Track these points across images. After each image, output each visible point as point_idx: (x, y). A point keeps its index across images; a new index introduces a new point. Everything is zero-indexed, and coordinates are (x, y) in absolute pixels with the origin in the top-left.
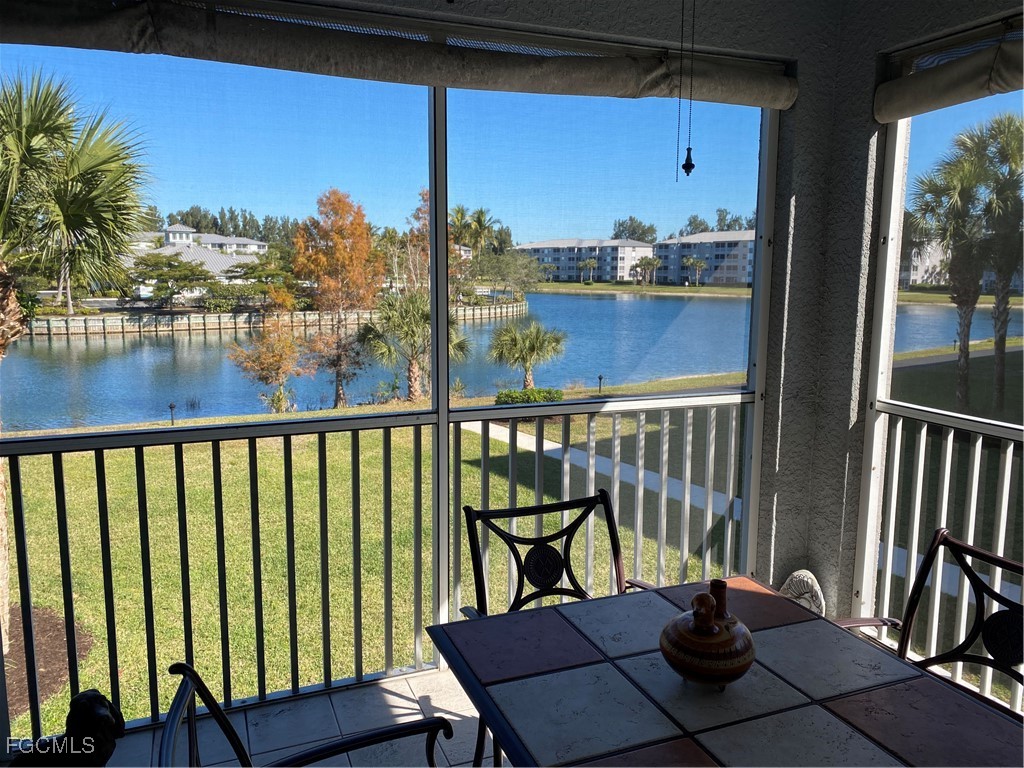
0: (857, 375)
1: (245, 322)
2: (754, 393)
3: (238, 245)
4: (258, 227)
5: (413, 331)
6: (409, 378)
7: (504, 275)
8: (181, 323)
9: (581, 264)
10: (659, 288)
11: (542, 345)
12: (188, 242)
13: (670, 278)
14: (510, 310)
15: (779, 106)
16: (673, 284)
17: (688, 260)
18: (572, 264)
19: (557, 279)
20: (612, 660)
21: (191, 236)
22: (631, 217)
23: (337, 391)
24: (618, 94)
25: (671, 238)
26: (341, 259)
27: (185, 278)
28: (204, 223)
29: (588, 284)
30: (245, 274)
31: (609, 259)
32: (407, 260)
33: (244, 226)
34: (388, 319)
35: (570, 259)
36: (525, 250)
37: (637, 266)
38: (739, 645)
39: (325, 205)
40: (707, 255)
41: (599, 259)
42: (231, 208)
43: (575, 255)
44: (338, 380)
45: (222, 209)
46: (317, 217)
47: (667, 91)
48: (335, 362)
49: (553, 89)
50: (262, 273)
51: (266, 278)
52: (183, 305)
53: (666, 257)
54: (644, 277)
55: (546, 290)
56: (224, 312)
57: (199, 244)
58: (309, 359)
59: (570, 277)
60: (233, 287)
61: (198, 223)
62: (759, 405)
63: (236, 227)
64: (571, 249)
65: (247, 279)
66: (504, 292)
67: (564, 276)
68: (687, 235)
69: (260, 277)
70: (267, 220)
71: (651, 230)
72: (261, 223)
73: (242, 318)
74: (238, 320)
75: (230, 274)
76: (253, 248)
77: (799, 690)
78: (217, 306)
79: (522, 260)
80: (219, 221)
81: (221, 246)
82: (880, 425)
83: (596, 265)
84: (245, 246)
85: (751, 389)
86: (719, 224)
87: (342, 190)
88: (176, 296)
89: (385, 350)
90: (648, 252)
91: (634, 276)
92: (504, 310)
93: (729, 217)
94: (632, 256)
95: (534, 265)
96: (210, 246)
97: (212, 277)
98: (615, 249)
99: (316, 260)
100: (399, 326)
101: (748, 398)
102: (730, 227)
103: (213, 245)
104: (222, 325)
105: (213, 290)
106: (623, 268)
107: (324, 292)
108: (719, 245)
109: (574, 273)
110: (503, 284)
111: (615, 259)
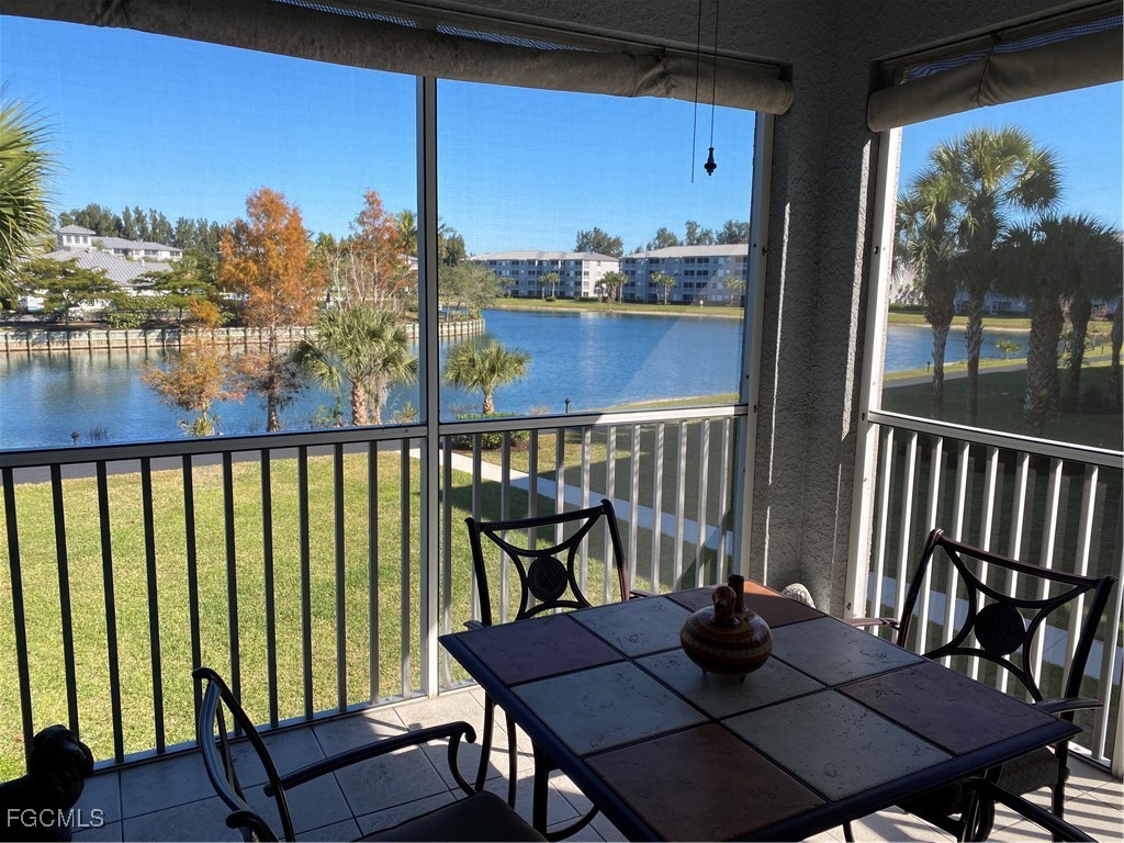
0: (849, 385)
1: (157, 340)
2: (747, 405)
3: (147, 251)
4: (170, 230)
5: (358, 350)
6: (353, 403)
7: (457, 289)
8: (80, 340)
9: (542, 278)
10: (625, 306)
11: (503, 366)
12: (85, 246)
13: (637, 295)
14: (465, 327)
15: (774, 111)
16: (640, 302)
17: (656, 276)
18: (533, 278)
19: (516, 295)
20: (632, 659)
21: (89, 239)
22: (595, 228)
23: (270, 417)
24: (615, 92)
25: (638, 251)
26: (274, 268)
27: (84, 288)
28: (104, 225)
29: (550, 300)
30: (157, 285)
31: (572, 274)
32: (349, 270)
33: (154, 229)
34: (329, 336)
35: (530, 272)
36: (480, 262)
37: (602, 281)
38: (757, 636)
39: (255, 206)
40: (676, 272)
41: (562, 273)
42: (137, 208)
43: (536, 268)
44: (270, 406)
45: (127, 209)
46: (245, 218)
47: (664, 91)
48: (267, 385)
49: (549, 84)
50: (177, 283)
51: (182, 290)
52: (81, 319)
53: (633, 273)
54: (610, 294)
55: (504, 306)
56: (132, 327)
57: (100, 248)
58: (236, 382)
59: (530, 292)
60: (142, 299)
61: (97, 225)
62: (752, 416)
63: (144, 230)
64: (531, 262)
65: (159, 290)
66: (457, 308)
67: (523, 291)
68: (655, 248)
69: (175, 288)
70: (181, 222)
71: (617, 243)
72: (174, 225)
73: (153, 335)
74: (149, 337)
75: (139, 285)
76: (165, 255)
77: (814, 678)
78: (122, 321)
79: (478, 273)
80: (123, 222)
81: (126, 252)
82: (872, 436)
83: (558, 280)
84: (155, 252)
85: (744, 401)
86: (689, 238)
87: (276, 189)
88: (72, 309)
89: (325, 370)
90: (613, 267)
91: (599, 292)
92: (458, 328)
93: (698, 231)
94: (597, 270)
95: (491, 278)
96: (112, 252)
97: (116, 288)
98: (579, 263)
99: (245, 268)
100: (341, 344)
101: (741, 410)
102: (699, 241)
103: (117, 251)
104: (129, 343)
105: (119, 303)
106: (587, 283)
107: (256, 304)
108: (689, 260)
109: (534, 288)
110: (456, 299)
111: (579, 273)
